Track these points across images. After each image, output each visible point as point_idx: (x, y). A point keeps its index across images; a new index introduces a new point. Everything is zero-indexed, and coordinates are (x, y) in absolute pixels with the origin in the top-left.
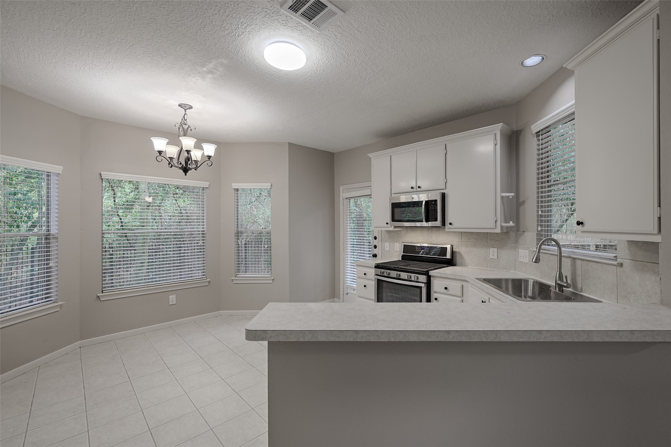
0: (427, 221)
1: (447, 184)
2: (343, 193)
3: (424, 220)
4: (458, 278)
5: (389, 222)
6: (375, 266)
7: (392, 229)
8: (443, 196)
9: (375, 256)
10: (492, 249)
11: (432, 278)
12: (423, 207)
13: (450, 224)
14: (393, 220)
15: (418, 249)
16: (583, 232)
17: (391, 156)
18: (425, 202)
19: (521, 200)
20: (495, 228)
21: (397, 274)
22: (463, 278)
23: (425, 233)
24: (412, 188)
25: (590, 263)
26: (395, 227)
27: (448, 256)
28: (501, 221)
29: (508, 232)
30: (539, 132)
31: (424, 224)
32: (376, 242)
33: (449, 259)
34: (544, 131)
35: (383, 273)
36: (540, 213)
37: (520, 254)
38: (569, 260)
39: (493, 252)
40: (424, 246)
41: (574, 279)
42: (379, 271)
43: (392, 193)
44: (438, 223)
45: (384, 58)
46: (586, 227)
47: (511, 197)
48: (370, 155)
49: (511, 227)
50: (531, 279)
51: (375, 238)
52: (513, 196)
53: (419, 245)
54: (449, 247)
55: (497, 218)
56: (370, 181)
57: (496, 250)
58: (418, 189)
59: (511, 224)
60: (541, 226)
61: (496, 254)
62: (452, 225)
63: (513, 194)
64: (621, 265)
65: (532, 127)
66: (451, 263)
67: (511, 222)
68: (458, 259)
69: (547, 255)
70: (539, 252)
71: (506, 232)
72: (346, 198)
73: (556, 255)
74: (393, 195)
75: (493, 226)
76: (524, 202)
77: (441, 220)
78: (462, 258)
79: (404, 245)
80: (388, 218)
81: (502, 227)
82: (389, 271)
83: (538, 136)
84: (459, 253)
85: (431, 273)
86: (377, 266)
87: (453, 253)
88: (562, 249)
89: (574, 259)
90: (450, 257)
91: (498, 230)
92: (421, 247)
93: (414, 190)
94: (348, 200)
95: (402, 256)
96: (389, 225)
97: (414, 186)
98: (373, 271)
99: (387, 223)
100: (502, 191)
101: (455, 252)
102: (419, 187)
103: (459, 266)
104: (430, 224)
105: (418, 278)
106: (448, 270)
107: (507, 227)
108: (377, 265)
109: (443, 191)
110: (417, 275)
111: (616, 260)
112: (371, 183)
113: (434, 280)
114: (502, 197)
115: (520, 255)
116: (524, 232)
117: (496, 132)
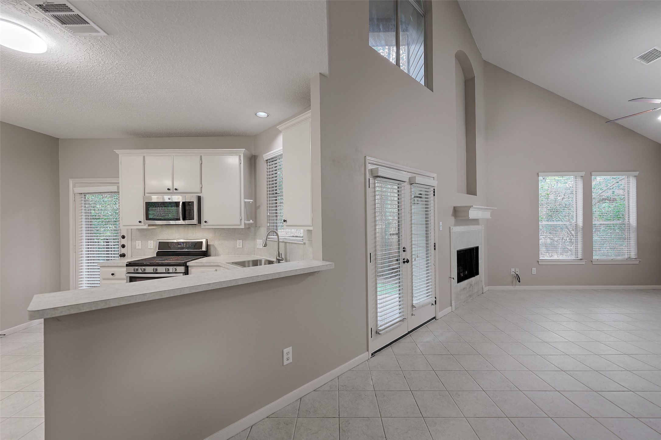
0: (184, 219)
1: (203, 189)
2: (74, 186)
3: (181, 218)
4: (212, 264)
5: (142, 220)
6: (126, 264)
7: (146, 227)
8: (199, 199)
9: (123, 255)
10: (238, 241)
11: (189, 268)
12: (180, 207)
13: (206, 222)
14: (148, 218)
15: (175, 245)
16: (287, 226)
17: (144, 156)
18: (182, 203)
19: (258, 205)
20: (240, 224)
21: (153, 269)
22: (216, 264)
23: (182, 230)
24: (169, 189)
25: (293, 244)
26: (149, 225)
27: (204, 249)
28: (245, 220)
29: (249, 228)
30: (267, 160)
31: (181, 222)
32: (123, 242)
33: (204, 251)
34: (270, 161)
35: (137, 270)
36: (269, 214)
37: (257, 242)
38: (283, 244)
39: (239, 243)
40: (180, 242)
41: (286, 256)
42: (131, 269)
43: (146, 192)
44: (195, 221)
45: (146, 77)
46: (288, 223)
47: (251, 203)
48: (117, 151)
49: (251, 224)
50: (263, 259)
51: (123, 237)
52: (252, 202)
53: (175, 241)
54: (204, 241)
55: (242, 217)
56: (117, 178)
57: (241, 241)
58: (175, 191)
59: (251, 221)
60: (269, 223)
61: (241, 244)
62: (207, 223)
63: (252, 201)
64: (305, 244)
65: (264, 156)
66: (205, 254)
67: (251, 220)
68: (212, 251)
69: (272, 242)
70: (266, 240)
71: (248, 228)
72: (80, 193)
73: (276, 241)
74: (146, 195)
75: (238, 223)
76: (259, 206)
77: (197, 219)
78: (215, 249)
79: (159, 242)
80: (142, 217)
81: (245, 224)
82: (144, 267)
83: (267, 163)
84: (213, 245)
85: (188, 264)
86: (129, 265)
87: (207, 246)
88: (280, 237)
89: (286, 243)
90: (205, 250)
91: (242, 226)
92: (178, 243)
93: (171, 191)
94: (83, 196)
95: (157, 253)
96: (142, 224)
97: (171, 187)
98: (124, 270)
99: (140, 222)
100: (245, 198)
101: (209, 245)
102: (176, 189)
103: (213, 256)
104: (187, 222)
105: (176, 269)
106: (204, 260)
107: (249, 224)
108: (129, 263)
109: (199, 195)
110: (175, 267)
111: (303, 241)
112: (119, 180)
113: (192, 269)
114: (245, 202)
115: (257, 244)
116: (259, 227)
117: (240, 154)
